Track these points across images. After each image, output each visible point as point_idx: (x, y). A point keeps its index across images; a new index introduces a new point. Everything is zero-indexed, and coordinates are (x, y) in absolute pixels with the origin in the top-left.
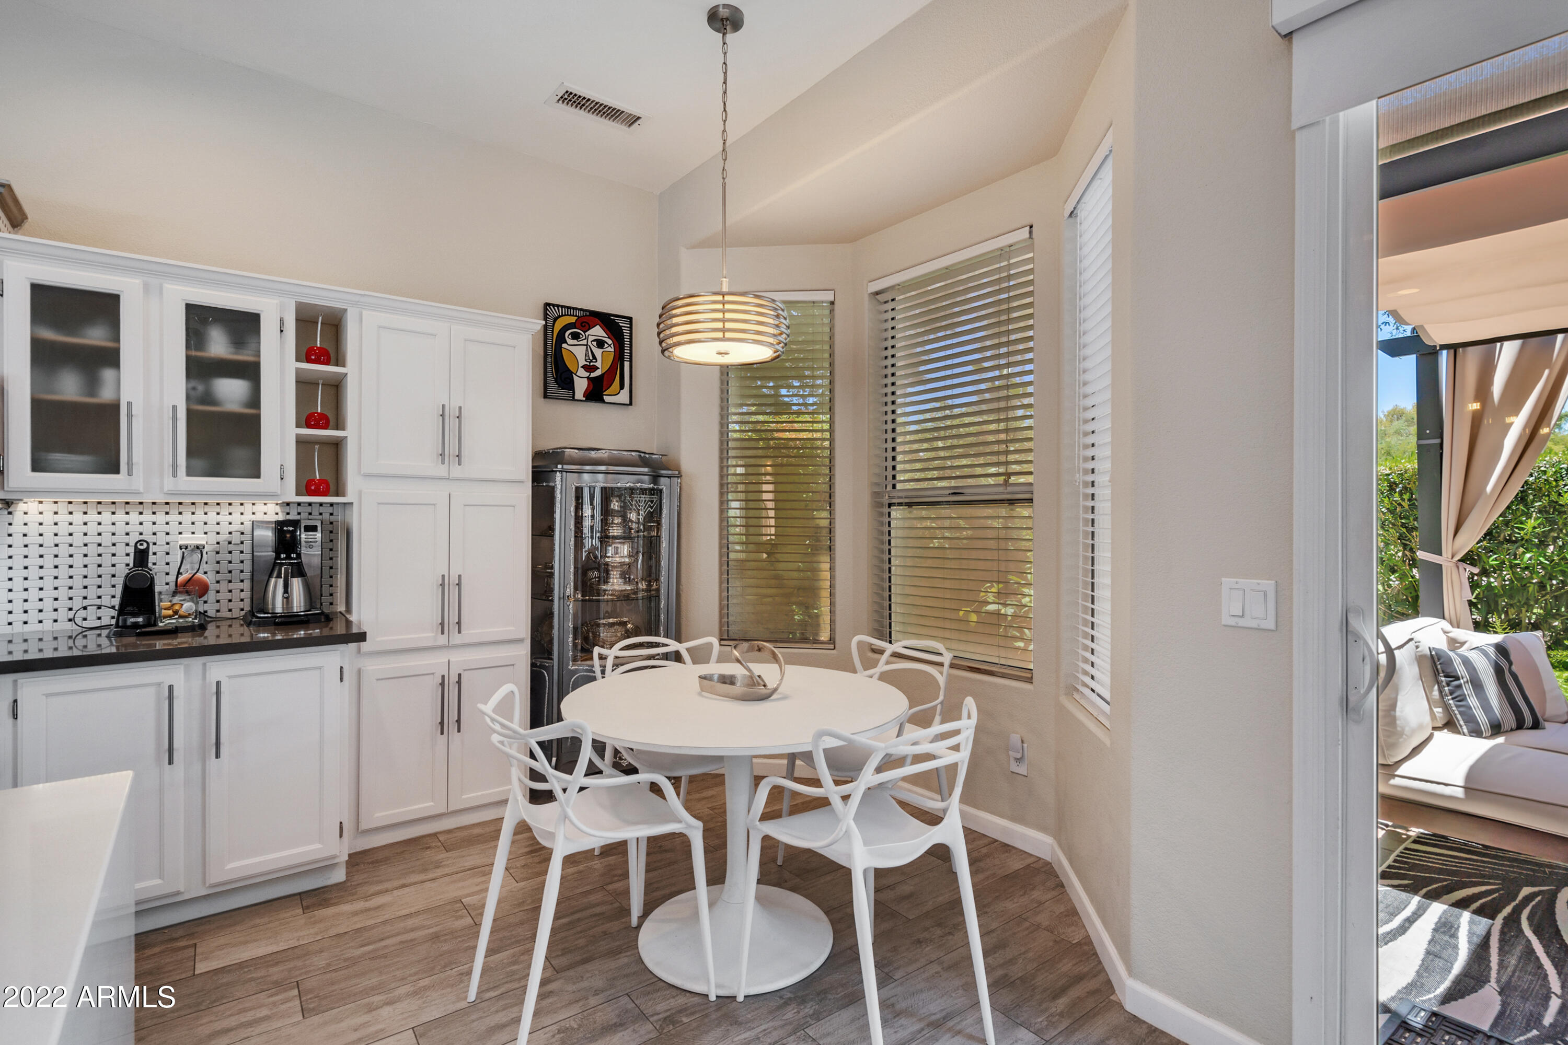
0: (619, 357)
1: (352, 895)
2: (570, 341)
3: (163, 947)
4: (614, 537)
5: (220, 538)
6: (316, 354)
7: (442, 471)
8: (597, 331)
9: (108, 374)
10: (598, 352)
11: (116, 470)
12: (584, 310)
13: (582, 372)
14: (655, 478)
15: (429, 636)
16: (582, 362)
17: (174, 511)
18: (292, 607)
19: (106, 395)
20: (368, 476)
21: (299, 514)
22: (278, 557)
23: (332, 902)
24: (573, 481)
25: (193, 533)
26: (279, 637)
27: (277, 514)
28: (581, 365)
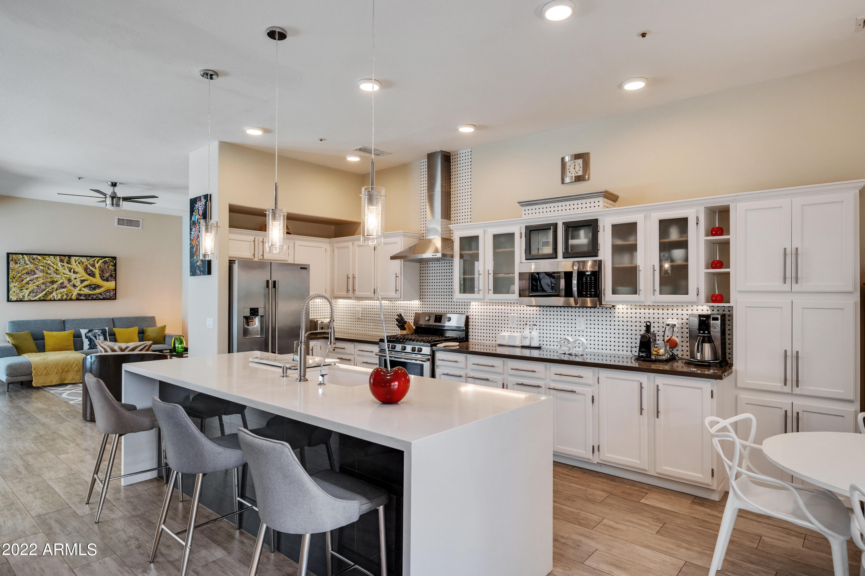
1: (716, 507)
3: (638, 489)
5: (683, 321)
6: (715, 231)
7: (786, 287)
11: (636, 292)
15: (778, 385)
17: (665, 309)
18: (705, 358)
20: (740, 292)
21: (718, 311)
23: (705, 506)
25: (673, 319)
26: (699, 372)
27: (708, 310)
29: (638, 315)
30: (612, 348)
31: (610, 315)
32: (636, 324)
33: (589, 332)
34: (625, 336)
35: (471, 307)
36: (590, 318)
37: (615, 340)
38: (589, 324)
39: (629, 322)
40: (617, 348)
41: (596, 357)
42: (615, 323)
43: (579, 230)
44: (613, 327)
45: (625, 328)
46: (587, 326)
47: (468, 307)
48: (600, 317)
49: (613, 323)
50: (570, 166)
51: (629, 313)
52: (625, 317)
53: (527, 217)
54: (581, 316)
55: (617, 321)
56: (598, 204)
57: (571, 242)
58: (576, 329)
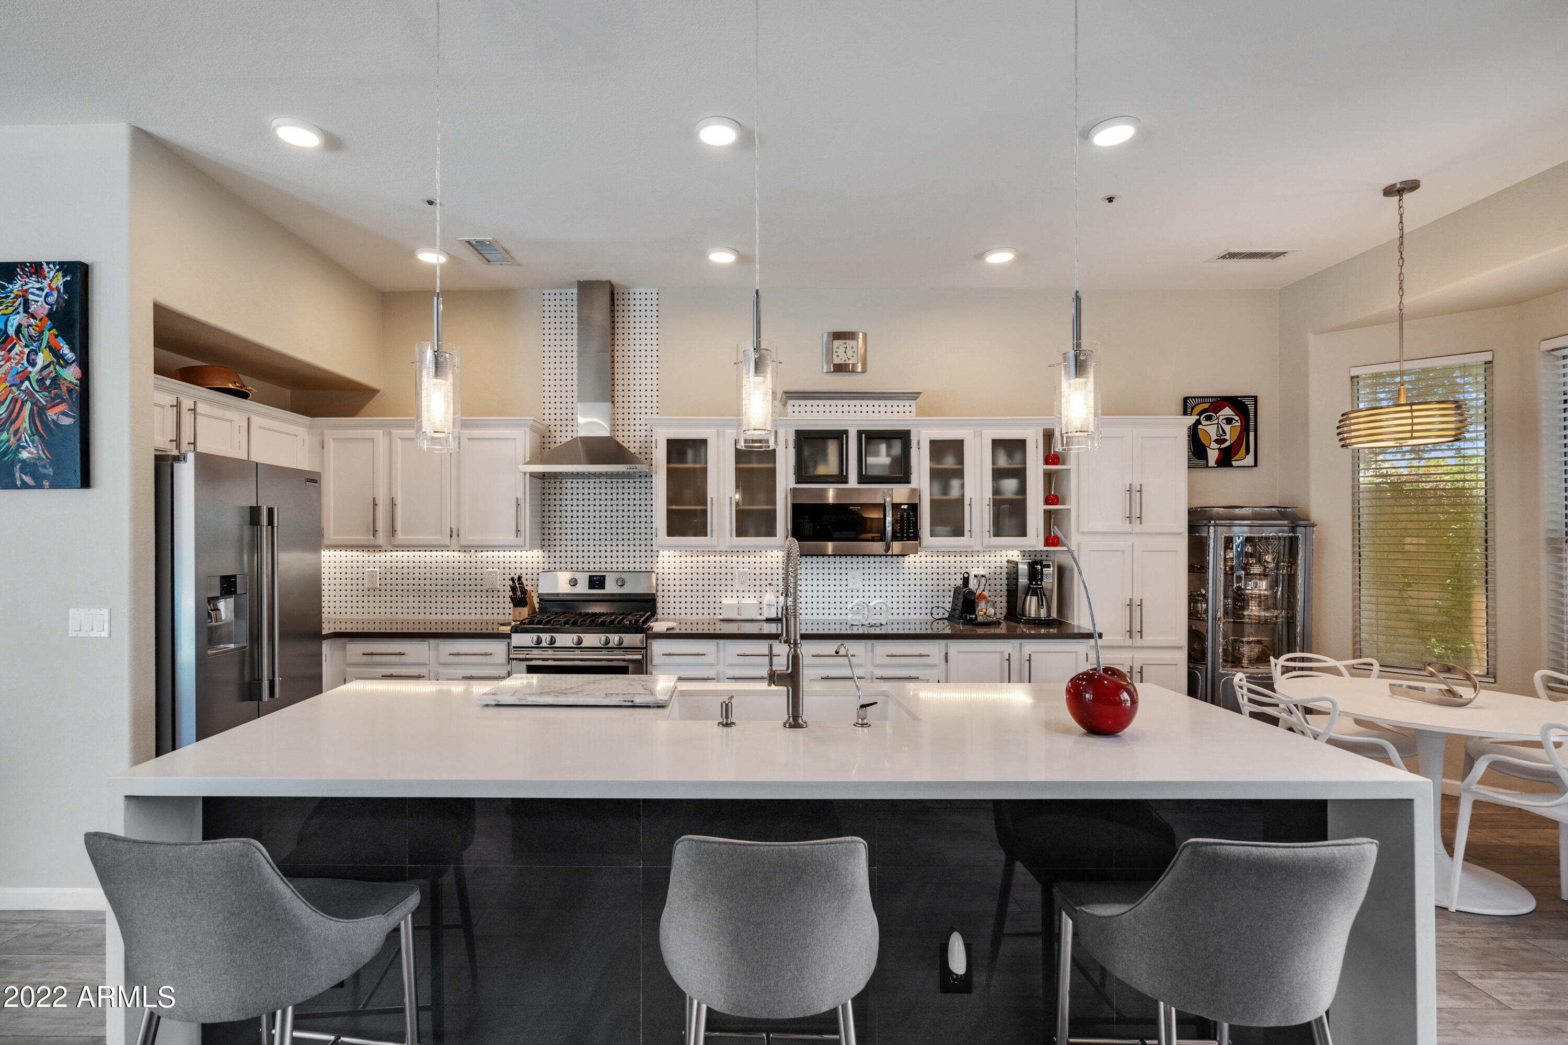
0: (1245, 429)
2: (1204, 423)
4: (1255, 574)
5: (990, 571)
6: (1051, 459)
7: (1129, 528)
8: (1227, 412)
9: (955, 483)
10: (1227, 428)
11: (961, 534)
12: (1212, 397)
13: (1214, 445)
14: (1293, 529)
15: (1121, 638)
16: (1214, 437)
17: (970, 555)
19: (954, 493)
20: (1085, 533)
21: (1043, 557)
22: (1031, 583)
24: (1223, 532)
25: (978, 567)
26: (1033, 632)
28: (1213, 439)
29: (935, 565)
30: (901, 611)
31: (898, 565)
32: (932, 576)
33: (866, 590)
34: (918, 594)
35: (660, 559)
36: (869, 571)
37: (904, 600)
38: (867, 579)
39: (924, 574)
40: (907, 611)
41: (901, 625)
42: (904, 576)
43: (879, 444)
44: (901, 583)
45: (918, 582)
46: (864, 583)
47: (654, 558)
48: (883, 569)
49: (901, 577)
50: (838, 348)
51: (923, 562)
52: (918, 568)
53: (797, 416)
54: (855, 568)
55: (906, 573)
56: (910, 409)
57: (871, 460)
58: (847, 588)
